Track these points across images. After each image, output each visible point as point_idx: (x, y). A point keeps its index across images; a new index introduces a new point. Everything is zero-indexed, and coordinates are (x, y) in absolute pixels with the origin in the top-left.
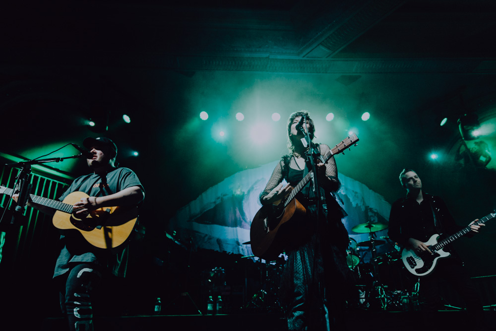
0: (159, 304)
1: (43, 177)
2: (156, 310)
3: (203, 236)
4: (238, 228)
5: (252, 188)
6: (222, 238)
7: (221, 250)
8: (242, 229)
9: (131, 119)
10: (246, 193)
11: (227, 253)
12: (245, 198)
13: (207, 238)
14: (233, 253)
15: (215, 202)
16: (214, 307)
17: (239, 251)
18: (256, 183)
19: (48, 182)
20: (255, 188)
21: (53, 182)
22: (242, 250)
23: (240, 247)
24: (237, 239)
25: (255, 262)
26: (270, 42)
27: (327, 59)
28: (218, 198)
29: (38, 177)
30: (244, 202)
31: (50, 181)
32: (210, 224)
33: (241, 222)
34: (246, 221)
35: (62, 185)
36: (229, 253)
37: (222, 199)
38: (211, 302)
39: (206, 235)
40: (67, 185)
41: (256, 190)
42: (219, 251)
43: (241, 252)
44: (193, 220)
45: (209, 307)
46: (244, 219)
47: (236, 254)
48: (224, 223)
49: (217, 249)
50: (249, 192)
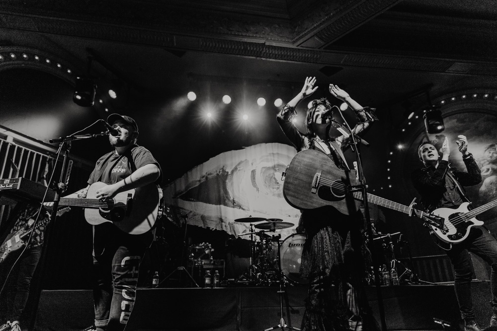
0: (156, 277)
1: (27, 149)
2: (154, 283)
3: (187, 212)
4: (222, 206)
5: (236, 169)
6: (206, 215)
7: (204, 226)
8: (226, 207)
9: (116, 95)
10: (229, 173)
11: (211, 229)
12: (229, 177)
13: (191, 214)
14: (216, 229)
15: (199, 181)
16: (212, 280)
17: (222, 227)
18: (239, 164)
19: (32, 154)
20: (238, 169)
21: (37, 154)
22: (225, 226)
23: (223, 223)
24: (221, 216)
25: (237, 238)
26: (267, 28)
27: (319, 50)
28: (203, 177)
29: (21, 149)
30: (227, 181)
31: (34, 153)
32: (195, 201)
33: (225, 200)
34: (229, 200)
35: (47, 158)
36: (213, 229)
37: (207, 178)
38: (208, 276)
39: (191, 212)
40: (51, 157)
41: (239, 170)
42: (203, 227)
43: (224, 229)
44: (178, 197)
45: (207, 281)
46: (227, 197)
47: (219, 231)
48: (208, 201)
49: (201, 225)
50: (232, 172)
